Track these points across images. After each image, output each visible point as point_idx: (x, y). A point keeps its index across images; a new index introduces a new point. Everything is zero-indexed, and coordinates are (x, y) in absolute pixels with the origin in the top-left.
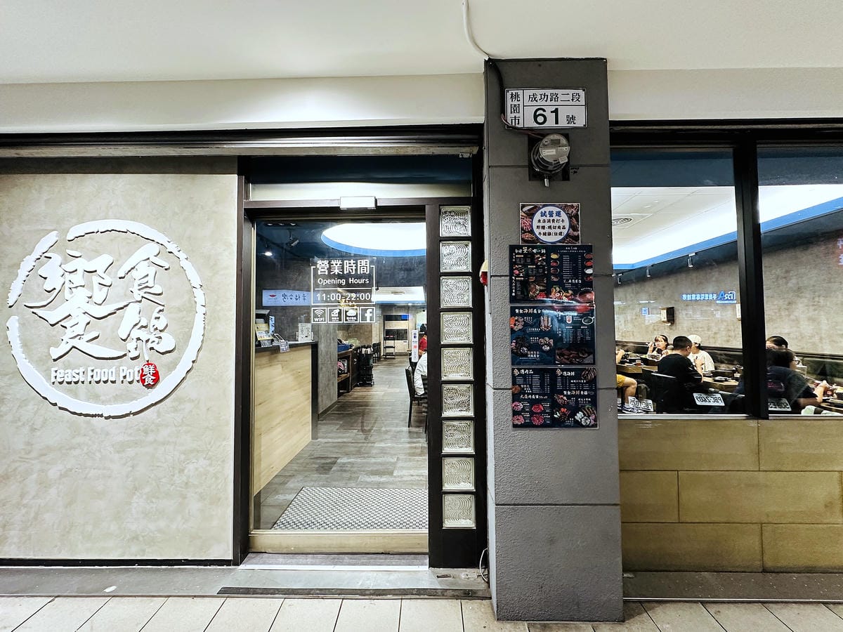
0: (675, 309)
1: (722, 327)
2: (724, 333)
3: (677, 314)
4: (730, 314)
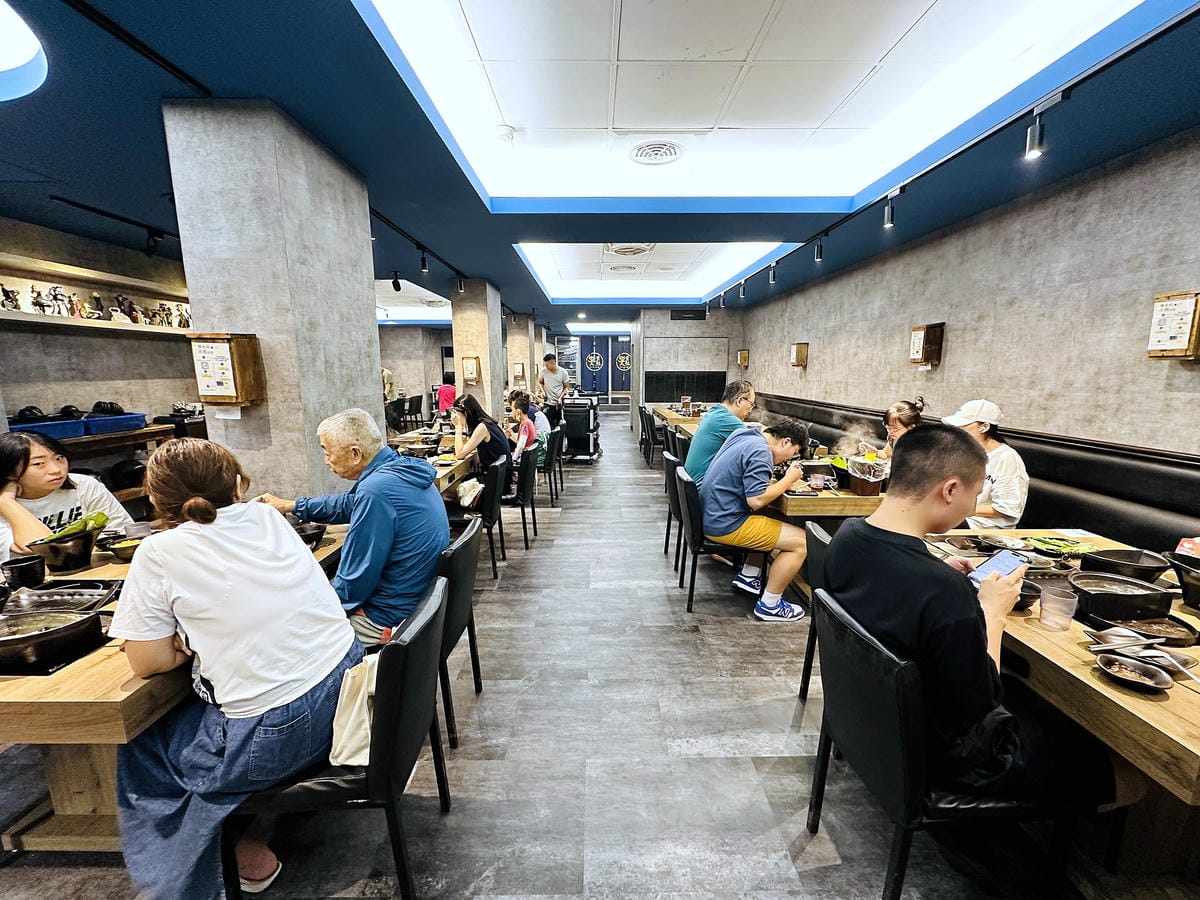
0: (947, 329)
1: (1080, 378)
2: (1080, 396)
3: (951, 342)
4: (1111, 340)
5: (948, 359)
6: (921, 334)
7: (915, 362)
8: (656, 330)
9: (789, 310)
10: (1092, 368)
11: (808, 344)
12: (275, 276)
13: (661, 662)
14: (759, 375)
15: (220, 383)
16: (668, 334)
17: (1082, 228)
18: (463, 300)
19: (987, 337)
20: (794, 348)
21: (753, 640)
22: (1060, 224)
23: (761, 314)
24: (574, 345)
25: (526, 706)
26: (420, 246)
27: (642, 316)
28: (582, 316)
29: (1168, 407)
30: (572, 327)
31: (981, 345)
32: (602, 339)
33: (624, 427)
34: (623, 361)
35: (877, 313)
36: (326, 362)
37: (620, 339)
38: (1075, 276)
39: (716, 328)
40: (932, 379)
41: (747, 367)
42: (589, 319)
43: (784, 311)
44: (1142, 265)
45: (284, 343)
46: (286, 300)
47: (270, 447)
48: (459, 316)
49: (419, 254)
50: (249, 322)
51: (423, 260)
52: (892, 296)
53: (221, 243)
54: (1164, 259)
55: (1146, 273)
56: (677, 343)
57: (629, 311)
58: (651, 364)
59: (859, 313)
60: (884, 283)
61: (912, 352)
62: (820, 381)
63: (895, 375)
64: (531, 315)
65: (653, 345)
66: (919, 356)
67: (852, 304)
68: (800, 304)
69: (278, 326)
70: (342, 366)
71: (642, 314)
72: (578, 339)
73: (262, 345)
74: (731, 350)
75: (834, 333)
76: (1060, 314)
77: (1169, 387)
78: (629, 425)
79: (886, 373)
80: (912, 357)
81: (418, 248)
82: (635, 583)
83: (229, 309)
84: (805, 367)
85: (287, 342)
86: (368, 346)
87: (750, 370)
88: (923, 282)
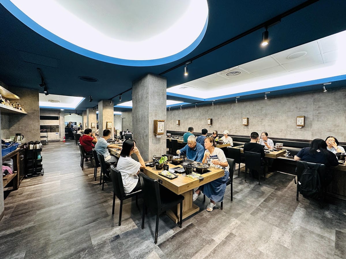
0: (213, 119)
1: (234, 127)
2: (234, 129)
3: (214, 122)
4: (237, 122)
5: (213, 124)
6: (210, 120)
7: (209, 124)
9: (173, 113)
10: (235, 126)
11: (180, 120)
17: (231, 108)
19: (220, 121)
20: (177, 121)
22: (229, 107)
29: (244, 131)
35: (198, 116)
38: (232, 114)
43: (171, 113)
44: (239, 114)
52: (201, 113)
54: (241, 114)
55: (240, 115)
59: (193, 115)
67: (191, 114)
75: (187, 119)
76: (230, 119)
77: (244, 128)
84: (180, 125)
88: (207, 112)
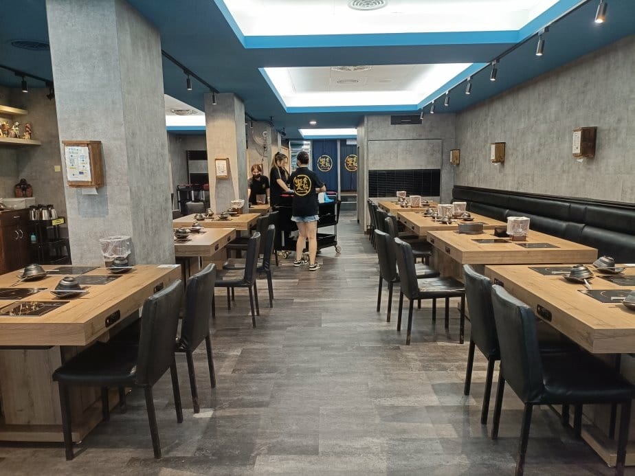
5: (600, 153)
6: (579, 134)
7: (576, 156)
8: (378, 133)
9: (490, 114)
11: (505, 143)
12: (113, 102)
13: (371, 364)
14: (468, 171)
15: (81, 173)
16: (389, 137)
18: (215, 111)
20: (493, 147)
21: (438, 354)
23: (469, 118)
24: (307, 147)
25: (279, 386)
26: (187, 71)
27: (366, 122)
28: (313, 123)
30: (305, 132)
31: (619, 141)
32: (331, 142)
33: (351, 221)
34: (351, 162)
35: (553, 116)
36: (141, 159)
37: (348, 143)
39: (431, 131)
40: (589, 169)
41: (458, 165)
42: (319, 126)
43: (487, 115)
45: (118, 147)
46: (121, 118)
47: (107, 217)
48: (211, 124)
49: (186, 77)
50: (96, 133)
51: (188, 81)
52: (562, 104)
53: (80, 82)
56: (397, 145)
57: (354, 117)
58: (374, 163)
59: (541, 117)
60: (558, 93)
61: (573, 148)
62: (514, 174)
63: (566, 167)
64: (270, 122)
65: (375, 147)
66: (578, 151)
67: (536, 109)
68: (499, 109)
69: (115, 136)
70: (148, 163)
71: (366, 119)
72: (309, 142)
73: (104, 147)
74: (445, 150)
75: (523, 134)
78: (356, 219)
79: (560, 166)
80: (574, 152)
81: (185, 73)
82: (354, 324)
83: (83, 124)
84: (503, 163)
85: (120, 146)
86: (162, 149)
87: (461, 167)
88: (583, 93)
